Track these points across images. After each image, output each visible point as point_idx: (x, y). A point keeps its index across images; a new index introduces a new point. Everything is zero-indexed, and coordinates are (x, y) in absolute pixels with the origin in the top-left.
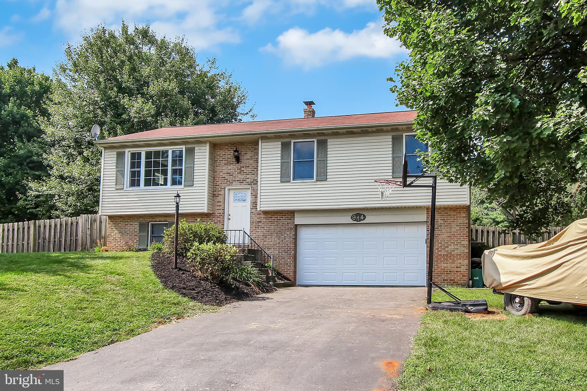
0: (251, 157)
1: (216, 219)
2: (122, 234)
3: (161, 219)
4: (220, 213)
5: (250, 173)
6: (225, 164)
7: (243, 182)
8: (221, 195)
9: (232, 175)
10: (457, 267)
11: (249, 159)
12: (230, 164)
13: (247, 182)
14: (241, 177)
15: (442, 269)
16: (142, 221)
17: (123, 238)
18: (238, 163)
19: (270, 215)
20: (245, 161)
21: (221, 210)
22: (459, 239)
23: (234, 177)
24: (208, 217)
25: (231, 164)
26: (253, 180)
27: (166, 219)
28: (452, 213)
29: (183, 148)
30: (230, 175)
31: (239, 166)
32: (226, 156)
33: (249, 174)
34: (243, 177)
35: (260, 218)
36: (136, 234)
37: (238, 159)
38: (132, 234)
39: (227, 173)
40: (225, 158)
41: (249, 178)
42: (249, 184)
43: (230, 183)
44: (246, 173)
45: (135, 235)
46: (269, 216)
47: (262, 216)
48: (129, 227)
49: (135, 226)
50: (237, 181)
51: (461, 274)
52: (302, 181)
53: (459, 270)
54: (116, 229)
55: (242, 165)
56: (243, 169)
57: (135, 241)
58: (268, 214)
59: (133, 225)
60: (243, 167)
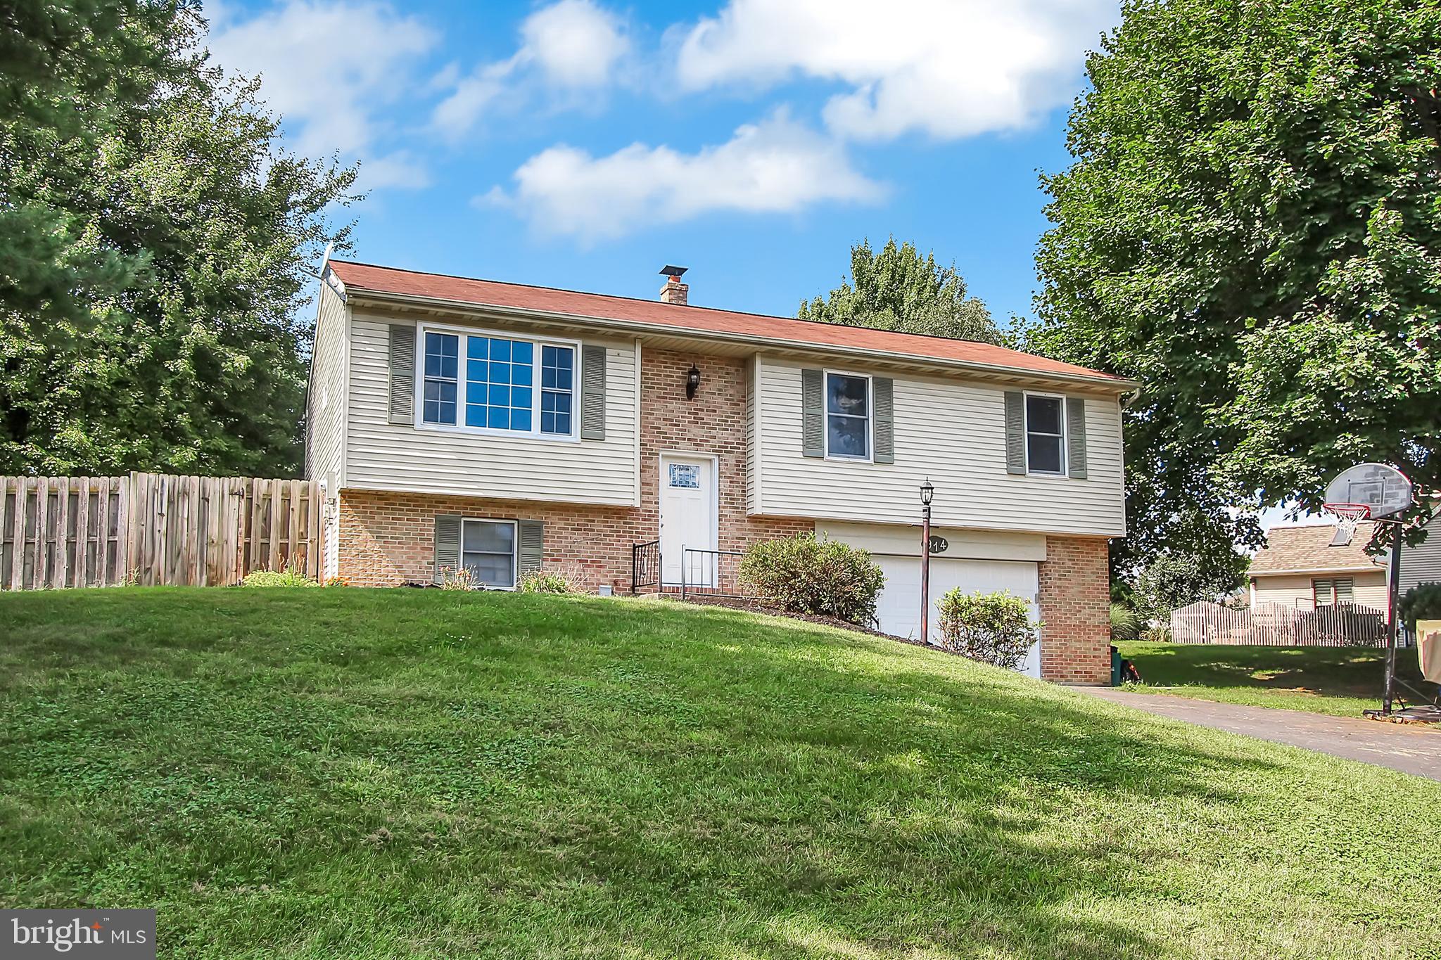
0: (720, 390)
1: (640, 524)
2: (385, 542)
3: (497, 512)
4: (651, 511)
5: (718, 425)
6: (658, 397)
7: (702, 445)
8: (651, 467)
9: (675, 425)
10: (1095, 649)
11: (714, 394)
12: (670, 398)
13: (712, 446)
14: (697, 432)
15: (1072, 652)
16: (446, 512)
17: (388, 552)
18: (690, 399)
19: (764, 525)
20: (706, 397)
21: (651, 502)
22: (1096, 597)
23: (681, 430)
24: (620, 518)
25: (675, 399)
26: (725, 443)
27: (511, 512)
28: (1085, 549)
29: (576, 345)
30: (671, 425)
31: (691, 405)
32: (662, 380)
33: (715, 429)
34: (702, 432)
35: (742, 530)
36: (426, 544)
37: (691, 391)
38: (416, 544)
39: (664, 419)
40: (660, 384)
41: (715, 437)
42: (717, 451)
43: (673, 443)
44: (709, 424)
45: (423, 548)
46: (762, 526)
47: (748, 525)
48: (403, 526)
49: (426, 525)
50: (689, 439)
51: (1100, 661)
52: (847, 460)
53: (1096, 653)
54: (366, 527)
55: (699, 405)
56: (701, 414)
57: (425, 563)
58: (760, 522)
59: (418, 520)
60: (702, 410)
